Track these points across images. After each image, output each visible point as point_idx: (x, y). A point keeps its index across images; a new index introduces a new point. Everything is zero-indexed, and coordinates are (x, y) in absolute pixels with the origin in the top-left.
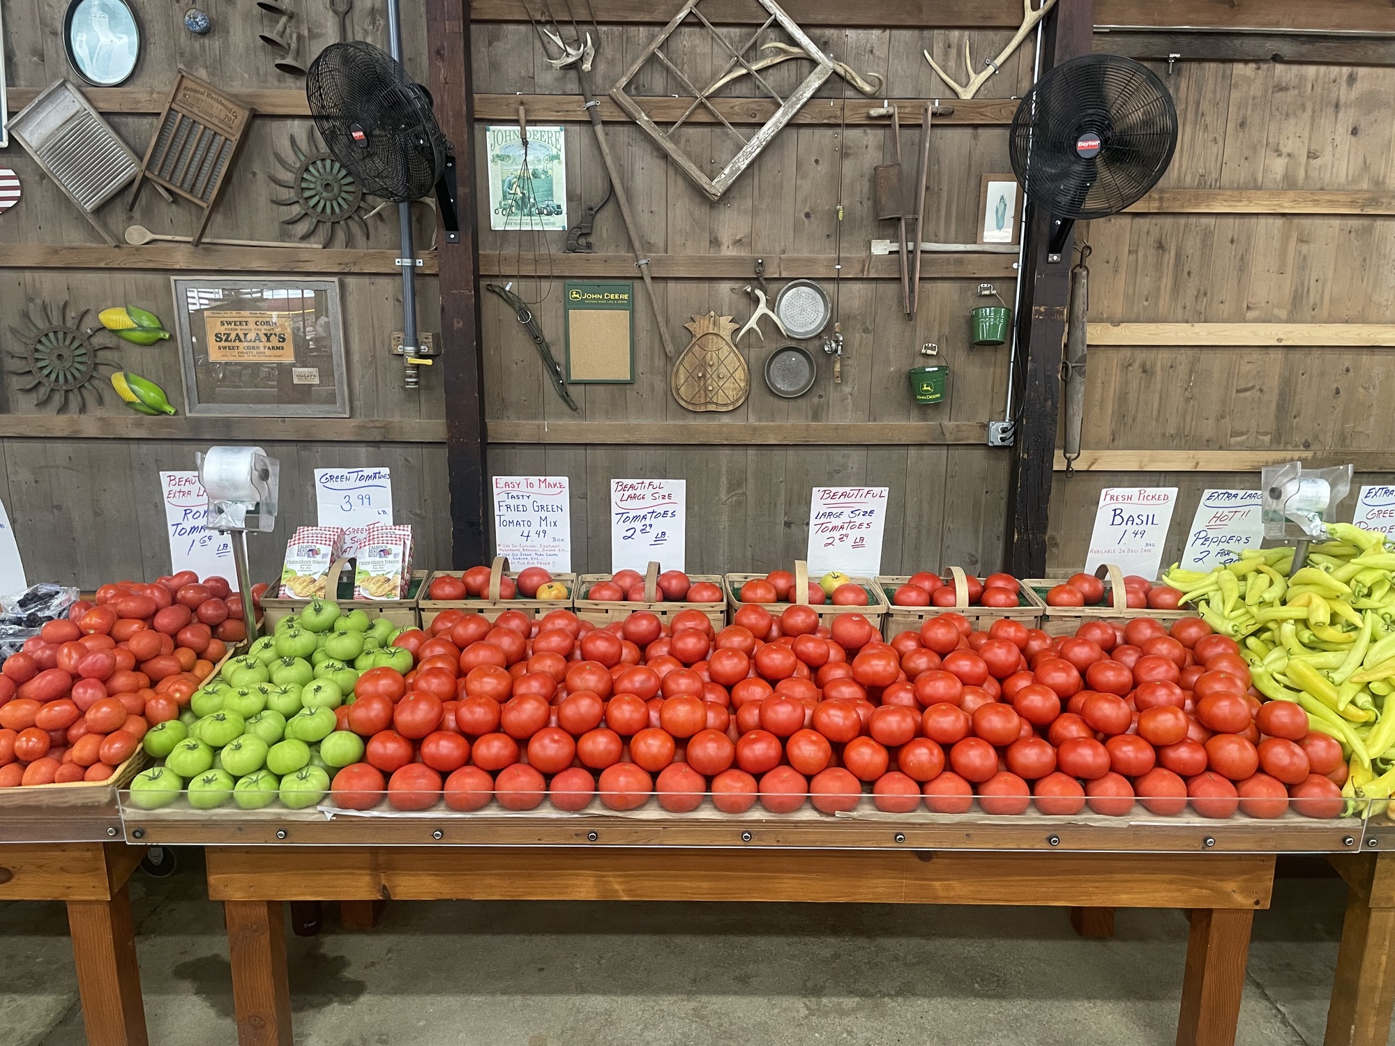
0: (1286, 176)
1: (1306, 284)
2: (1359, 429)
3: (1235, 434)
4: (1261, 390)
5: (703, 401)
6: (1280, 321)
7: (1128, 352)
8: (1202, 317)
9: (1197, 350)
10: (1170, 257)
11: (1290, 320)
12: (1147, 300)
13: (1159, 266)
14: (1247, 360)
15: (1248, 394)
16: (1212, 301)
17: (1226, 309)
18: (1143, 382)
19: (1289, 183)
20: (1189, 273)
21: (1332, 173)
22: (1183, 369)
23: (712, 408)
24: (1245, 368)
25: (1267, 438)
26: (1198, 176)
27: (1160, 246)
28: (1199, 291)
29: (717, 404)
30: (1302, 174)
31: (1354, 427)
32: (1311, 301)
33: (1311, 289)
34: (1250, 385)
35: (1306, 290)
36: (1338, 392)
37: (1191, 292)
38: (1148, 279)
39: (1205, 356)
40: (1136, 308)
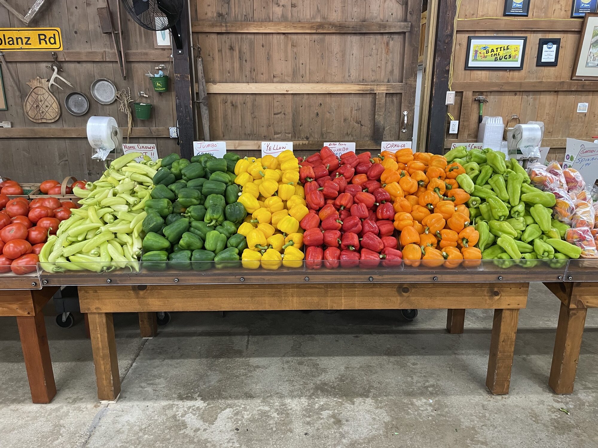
0: (283, 16)
1: (298, 66)
2: (328, 131)
3: (276, 133)
4: (285, 114)
5: (40, 118)
6: (288, 82)
7: (224, 96)
8: (254, 80)
9: (254, 96)
10: (236, 53)
11: (293, 82)
12: (229, 73)
13: (232, 57)
14: (276, 100)
15: (279, 116)
16: (257, 74)
17: (264, 77)
18: (233, 110)
19: (284, 19)
20: (246, 61)
21: (303, 14)
22: (249, 104)
23: (44, 121)
24: (276, 104)
25: (290, 135)
26: (244, 16)
27: (231, 48)
28: (251, 69)
29: (46, 119)
30: (290, 15)
31: (327, 130)
32: (301, 74)
33: (300, 68)
34: (279, 111)
35: (298, 68)
36: (318, 114)
37: (248, 69)
38: (228, 63)
39: (258, 98)
40: (224, 77)
